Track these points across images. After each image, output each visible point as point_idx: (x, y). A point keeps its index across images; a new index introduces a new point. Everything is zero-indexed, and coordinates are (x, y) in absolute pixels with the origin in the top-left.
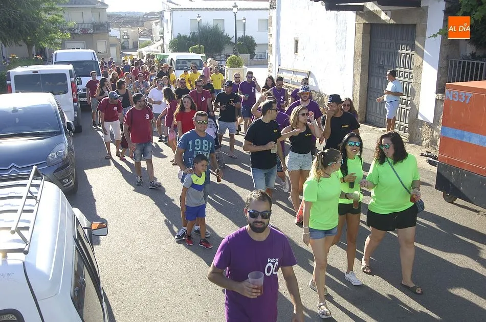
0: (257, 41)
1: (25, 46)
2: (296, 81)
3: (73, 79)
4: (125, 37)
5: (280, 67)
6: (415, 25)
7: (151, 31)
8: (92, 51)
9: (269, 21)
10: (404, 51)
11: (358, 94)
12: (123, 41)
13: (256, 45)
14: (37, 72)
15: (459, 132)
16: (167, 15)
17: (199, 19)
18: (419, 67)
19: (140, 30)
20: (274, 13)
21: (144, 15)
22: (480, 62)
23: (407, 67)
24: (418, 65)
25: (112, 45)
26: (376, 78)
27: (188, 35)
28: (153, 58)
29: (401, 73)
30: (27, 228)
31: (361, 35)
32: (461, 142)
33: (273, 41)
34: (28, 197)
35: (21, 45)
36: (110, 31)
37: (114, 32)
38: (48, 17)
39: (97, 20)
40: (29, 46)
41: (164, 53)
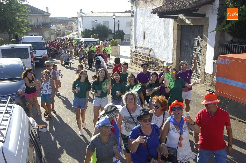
0: (125, 32)
1: (7, 34)
2: (144, 53)
3: (31, 51)
4: (58, 30)
5: (136, 46)
6: (203, 26)
7: (72, 27)
8: (42, 37)
9: (131, 23)
10: (198, 39)
11: (175, 60)
12: (57, 32)
13: (124, 34)
14: (13, 47)
15: (225, 79)
16: (80, 19)
17: (96, 21)
18: (205, 47)
19: (66, 26)
20: (133, 19)
21: (68, 19)
22: (235, 45)
23: (199, 46)
24: (205, 45)
25: (52, 34)
26: (184, 52)
27: (91, 29)
28: (73, 41)
29: (196, 49)
30: (4, 129)
31: (177, 30)
32: (226, 85)
33: (133, 33)
34: (6, 113)
35: (6, 34)
36: (51, 27)
37: (53, 27)
38: (20, 20)
39: (45, 21)
40: (10, 34)
41: (78, 38)
